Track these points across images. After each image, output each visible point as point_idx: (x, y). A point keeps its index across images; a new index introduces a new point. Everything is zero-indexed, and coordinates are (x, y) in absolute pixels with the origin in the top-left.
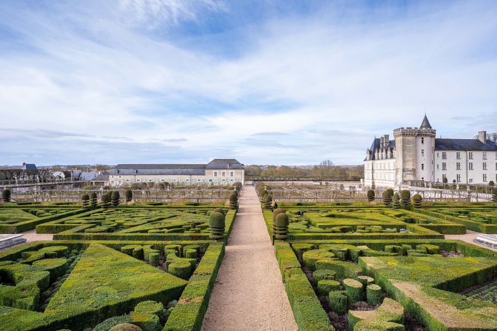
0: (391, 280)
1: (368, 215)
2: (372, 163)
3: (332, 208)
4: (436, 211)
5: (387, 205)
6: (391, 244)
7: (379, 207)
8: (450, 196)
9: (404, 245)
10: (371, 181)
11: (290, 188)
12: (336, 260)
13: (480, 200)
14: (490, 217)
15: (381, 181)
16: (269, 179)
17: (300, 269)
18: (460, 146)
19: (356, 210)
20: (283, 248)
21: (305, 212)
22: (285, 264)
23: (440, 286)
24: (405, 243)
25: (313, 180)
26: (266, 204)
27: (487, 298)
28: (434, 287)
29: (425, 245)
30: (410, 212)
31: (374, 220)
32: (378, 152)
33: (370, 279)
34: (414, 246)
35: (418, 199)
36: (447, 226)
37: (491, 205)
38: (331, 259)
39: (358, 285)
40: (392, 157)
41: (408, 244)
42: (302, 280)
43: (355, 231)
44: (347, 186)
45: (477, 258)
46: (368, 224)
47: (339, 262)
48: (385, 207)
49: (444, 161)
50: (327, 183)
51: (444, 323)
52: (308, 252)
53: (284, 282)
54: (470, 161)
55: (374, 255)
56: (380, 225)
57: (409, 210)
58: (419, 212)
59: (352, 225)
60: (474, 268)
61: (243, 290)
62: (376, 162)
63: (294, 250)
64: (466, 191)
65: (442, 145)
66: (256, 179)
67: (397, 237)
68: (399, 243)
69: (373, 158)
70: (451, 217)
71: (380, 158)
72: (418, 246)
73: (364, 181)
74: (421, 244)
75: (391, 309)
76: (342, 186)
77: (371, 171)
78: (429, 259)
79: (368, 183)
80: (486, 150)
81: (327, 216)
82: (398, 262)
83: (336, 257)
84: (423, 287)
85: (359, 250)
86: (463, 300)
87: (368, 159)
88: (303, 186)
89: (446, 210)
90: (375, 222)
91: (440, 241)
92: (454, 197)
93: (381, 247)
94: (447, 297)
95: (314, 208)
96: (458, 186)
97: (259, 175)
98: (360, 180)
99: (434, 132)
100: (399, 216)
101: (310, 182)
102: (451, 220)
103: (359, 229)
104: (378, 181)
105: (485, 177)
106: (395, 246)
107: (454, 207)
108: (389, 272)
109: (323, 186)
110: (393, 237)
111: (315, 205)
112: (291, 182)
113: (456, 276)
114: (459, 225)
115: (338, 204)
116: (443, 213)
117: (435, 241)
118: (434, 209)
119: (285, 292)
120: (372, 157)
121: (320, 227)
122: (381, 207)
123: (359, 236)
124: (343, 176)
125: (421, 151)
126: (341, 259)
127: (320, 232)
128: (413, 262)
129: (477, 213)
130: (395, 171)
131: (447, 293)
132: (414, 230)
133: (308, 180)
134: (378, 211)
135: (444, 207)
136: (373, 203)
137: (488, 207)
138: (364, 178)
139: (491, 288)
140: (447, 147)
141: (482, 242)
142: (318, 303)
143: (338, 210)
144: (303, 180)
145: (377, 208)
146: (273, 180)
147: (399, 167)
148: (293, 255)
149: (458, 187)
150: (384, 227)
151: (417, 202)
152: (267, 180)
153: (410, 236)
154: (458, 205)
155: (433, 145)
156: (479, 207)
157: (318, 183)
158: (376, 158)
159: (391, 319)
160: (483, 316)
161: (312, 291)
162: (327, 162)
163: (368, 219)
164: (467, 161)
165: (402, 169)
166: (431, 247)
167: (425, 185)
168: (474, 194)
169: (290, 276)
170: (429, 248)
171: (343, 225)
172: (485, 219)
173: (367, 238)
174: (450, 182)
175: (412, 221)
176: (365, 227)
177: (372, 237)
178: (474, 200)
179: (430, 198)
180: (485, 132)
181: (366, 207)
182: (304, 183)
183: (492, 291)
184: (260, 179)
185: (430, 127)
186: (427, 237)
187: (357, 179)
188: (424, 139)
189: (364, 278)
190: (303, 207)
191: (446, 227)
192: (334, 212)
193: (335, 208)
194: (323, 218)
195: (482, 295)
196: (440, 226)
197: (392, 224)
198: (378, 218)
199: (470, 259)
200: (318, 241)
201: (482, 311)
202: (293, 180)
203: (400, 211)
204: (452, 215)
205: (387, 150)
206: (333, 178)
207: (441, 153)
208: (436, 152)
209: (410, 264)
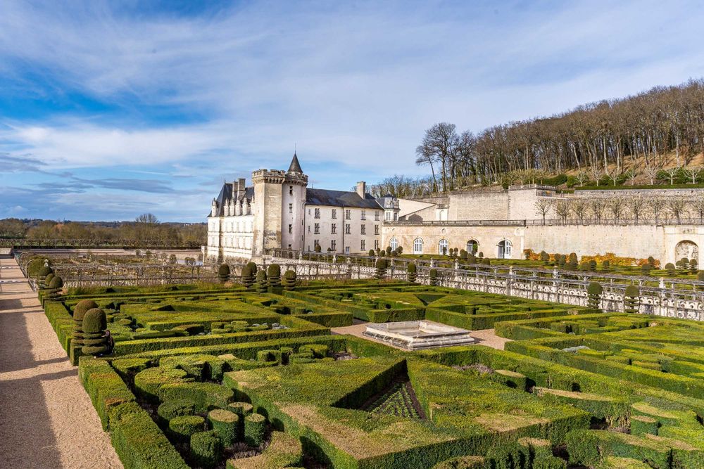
0: (277, 403)
1: (225, 306)
2: (220, 222)
3: (165, 294)
4: (314, 295)
5: (248, 287)
6: (265, 348)
7: (237, 291)
8: (327, 272)
9: (282, 349)
10: (218, 249)
11: (85, 262)
12: (191, 381)
13: (363, 277)
14: (377, 299)
15: (231, 250)
16: (42, 245)
17: (135, 403)
18: (337, 201)
19: (204, 298)
20: (97, 370)
21: (123, 303)
22: (108, 397)
23: (339, 404)
24: (284, 345)
25: (124, 248)
26: (51, 293)
27: (389, 411)
28: (333, 405)
29: (310, 346)
30: (282, 298)
31: (234, 312)
32: (229, 204)
33: (247, 407)
34: (296, 347)
35: (292, 277)
36: (332, 315)
37: (375, 283)
38: (182, 380)
39: (231, 417)
40: (249, 213)
41: (287, 345)
42: (144, 422)
43: (209, 331)
44: (181, 257)
45: (373, 358)
46: (227, 319)
47: (195, 384)
48: (246, 291)
49: (317, 221)
50: (148, 254)
51: (353, 454)
52: (143, 372)
53: (107, 429)
54: (347, 222)
55: (246, 368)
56: (244, 320)
57: (280, 293)
58: (293, 296)
59: (203, 322)
60: (373, 372)
61: (31, 455)
62: (226, 220)
63: (118, 371)
64: (345, 263)
65: (314, 198)
66: (18, 244)
67: (271, 336)
68: (276, 346)
69: (221, 214)
70: (332, 301)
71: (232, 213)
72: (302, 348)
73: (206, 249)
74: (304, 344)
75: (284, 447)
76: (173, 259)
77: (218, 234)
78: (319, 365)
79: (212, 252)
80: (365, 208)
81: (160, 309)
82: (280, 374)
83: (188, 376)
84: (319, 408)
85: (223, 362)
86: (369, 418)
87: (214, 214)
88: (107, 257)
89: (326, 292)
90: (237, 316)
91: (327, 337)
92: (332, 273)
93: (252, 353)
94: (351, 417)
95: (137, 296)
96: (334, 256)
97: (23, 238)
98: (200, 248)
99: (305, 179)
100: (267, 304)
101: (118, 251)
102: (334, 306)
103: (215, 327)
104: (228, 249)
105: (363, 243)
106: (271, 351)
107: (334, 288)
108: (271, 392)
109: (141, 257)
110: (265, 338)
111: (136, 290)
112: (85, 251)
113: (355, 387)
114: (345, 313)
115: (175, 288)
116: (323, 297)
117: (321, 337)
118: (310, 292)
119: (110, 446)
120: (220, 212)
121: (153, 327)
122: (240, 291)
123: (217, 339)
124: (175, 241)
125: (289, 206)
126: (197, 379)
127: (156, 337)
128: (299, 372)
129: (362, 295)
130: (252, 235)
131: (350, 412)
132: (290, 324)
133: (116, 248)
134: (237, 297)
135: (322, 288)
136: (228, 285)
137: (372, 286)
138: (206, 244)
139: (391, 397)
140: (321, 201)
141: (372, 335)
142: (177, 458)
143: (176, 298)
144: (107, 248)
145: (235, 293)
146: (51, 247)
147: (258, 229)
148: (117, 380)
149: (334, 259)
150: (250, 322)
151: (289, 282)
152: (40, 247)
153: (288, 333)
154: (339, 284)
155: (304, 198)
156: (363, 286)
157: (134, 253)
158: (226, 213)
159: (287, 462)
160: (393, 436)
161: (163, 438)
162: (147, 219)
163: (225, 311)
164: (344, 222)
165: (262, 232)
166: (317, 348)
167: (294, 255)
168: (355, 268)
169: (120, 419)
170: (316, 350)
171: (189, 323)
172: (372, 303)
173: (228, 341)
174: (324, 251)
175: (286, 311)
176: (223, 325)
177: (236, 340)
178: (355, 277)
179: (303, 276)
180: (365, 183)
181: (218, 292)
182: (111, 252)
183: (392, 400)
184: (25, 244)
185: (301, 172)
186: (310, 333)
187: (195, 247)
188: (293, 188)
189: (237, 405)
190: (116, 294)
191: (329, 317)
192: (171, 301)
193: (170, 294)
194: (155, 313)
195: (383, 407)
196: (323, 317)
197: (261, 317)
198: (240, 309)
199: (365, 360)
200: (156, 353)
201: (390, 429)
202: (87, 248)
203: (268, 296)
204: (334, 299)
205: (241, 202)
206: (157, 245)
207: (313, 209)
208: (308, 208)
209: (297, 377)
